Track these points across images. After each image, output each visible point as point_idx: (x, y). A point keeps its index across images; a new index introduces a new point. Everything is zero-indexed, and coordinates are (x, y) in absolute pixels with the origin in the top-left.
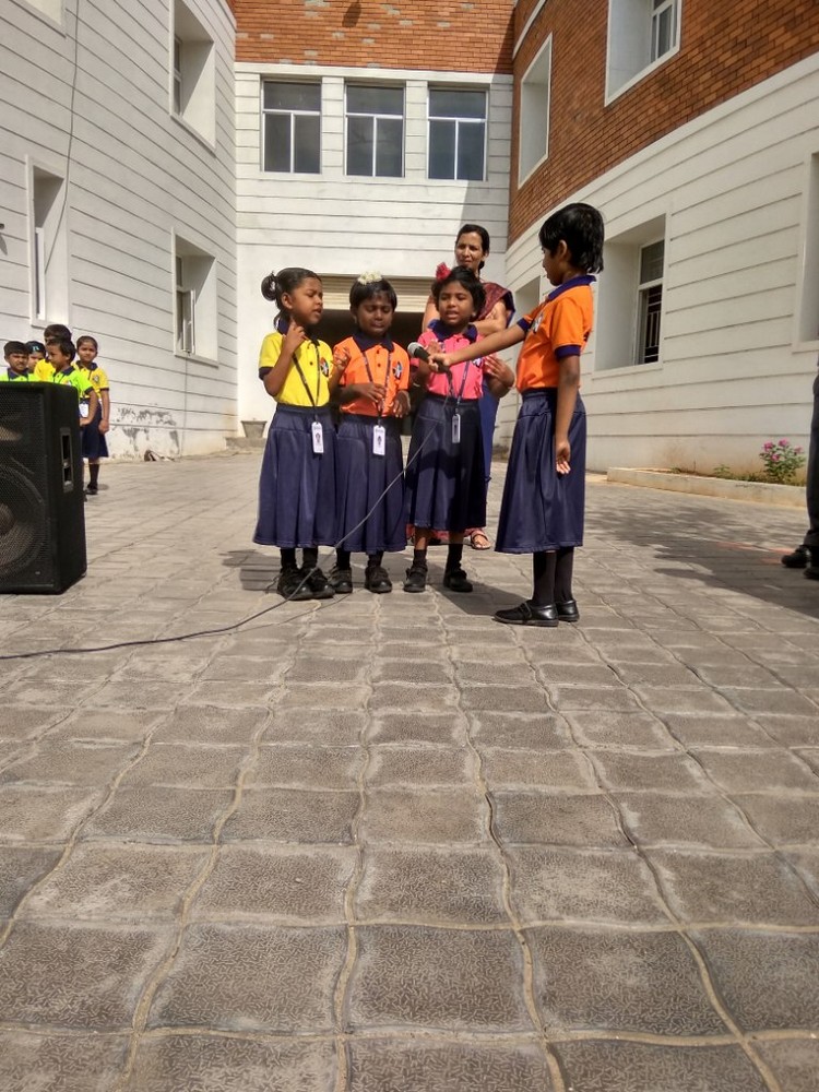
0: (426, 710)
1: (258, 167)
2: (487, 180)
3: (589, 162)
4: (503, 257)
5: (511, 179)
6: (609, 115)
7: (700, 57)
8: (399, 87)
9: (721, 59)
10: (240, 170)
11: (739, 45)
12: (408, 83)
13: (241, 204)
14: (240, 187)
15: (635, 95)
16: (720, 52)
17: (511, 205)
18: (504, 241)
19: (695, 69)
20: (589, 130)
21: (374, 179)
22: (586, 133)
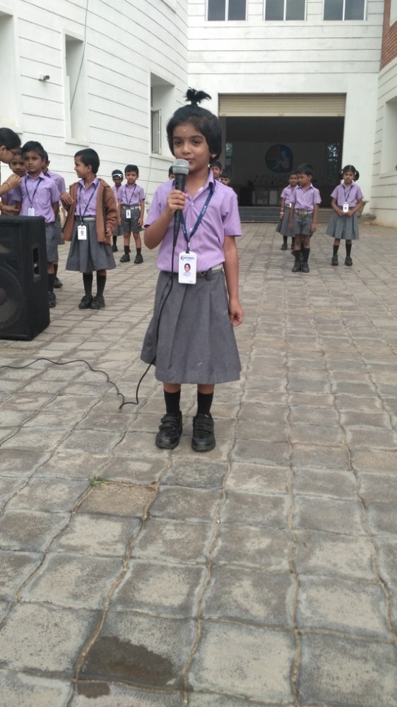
0: (367, 410)
1: (204, 17)
2: (367, 19)
4: (377, 76)
5: (385, 18)
10: (191, 21)
13: (192, 45)
14: (191, 33)
17: (384, 37)
18: (378, 64)
21: (284, 22)
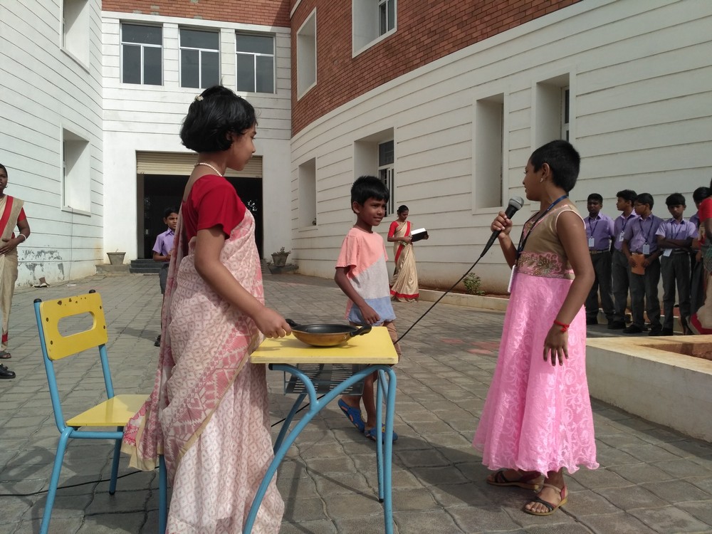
1: (119, 80)
2: (276, 93)
3: (343, 91)
4: (289, 142)
5: (292, 93)
6: (355, 63)
7: (409, 36)
8: (216, 31)
9: (422, 39)
10: (105, 82)
11: (431, 33)
12: (222, 30)
13: (106, 104)
14: (105, 93)
15: (371, 54)
16: (420, 35)
17: (293, 110)
18: (290, 133)
19: (406, 43)
20: (343, 71)
22: (341, 72)
